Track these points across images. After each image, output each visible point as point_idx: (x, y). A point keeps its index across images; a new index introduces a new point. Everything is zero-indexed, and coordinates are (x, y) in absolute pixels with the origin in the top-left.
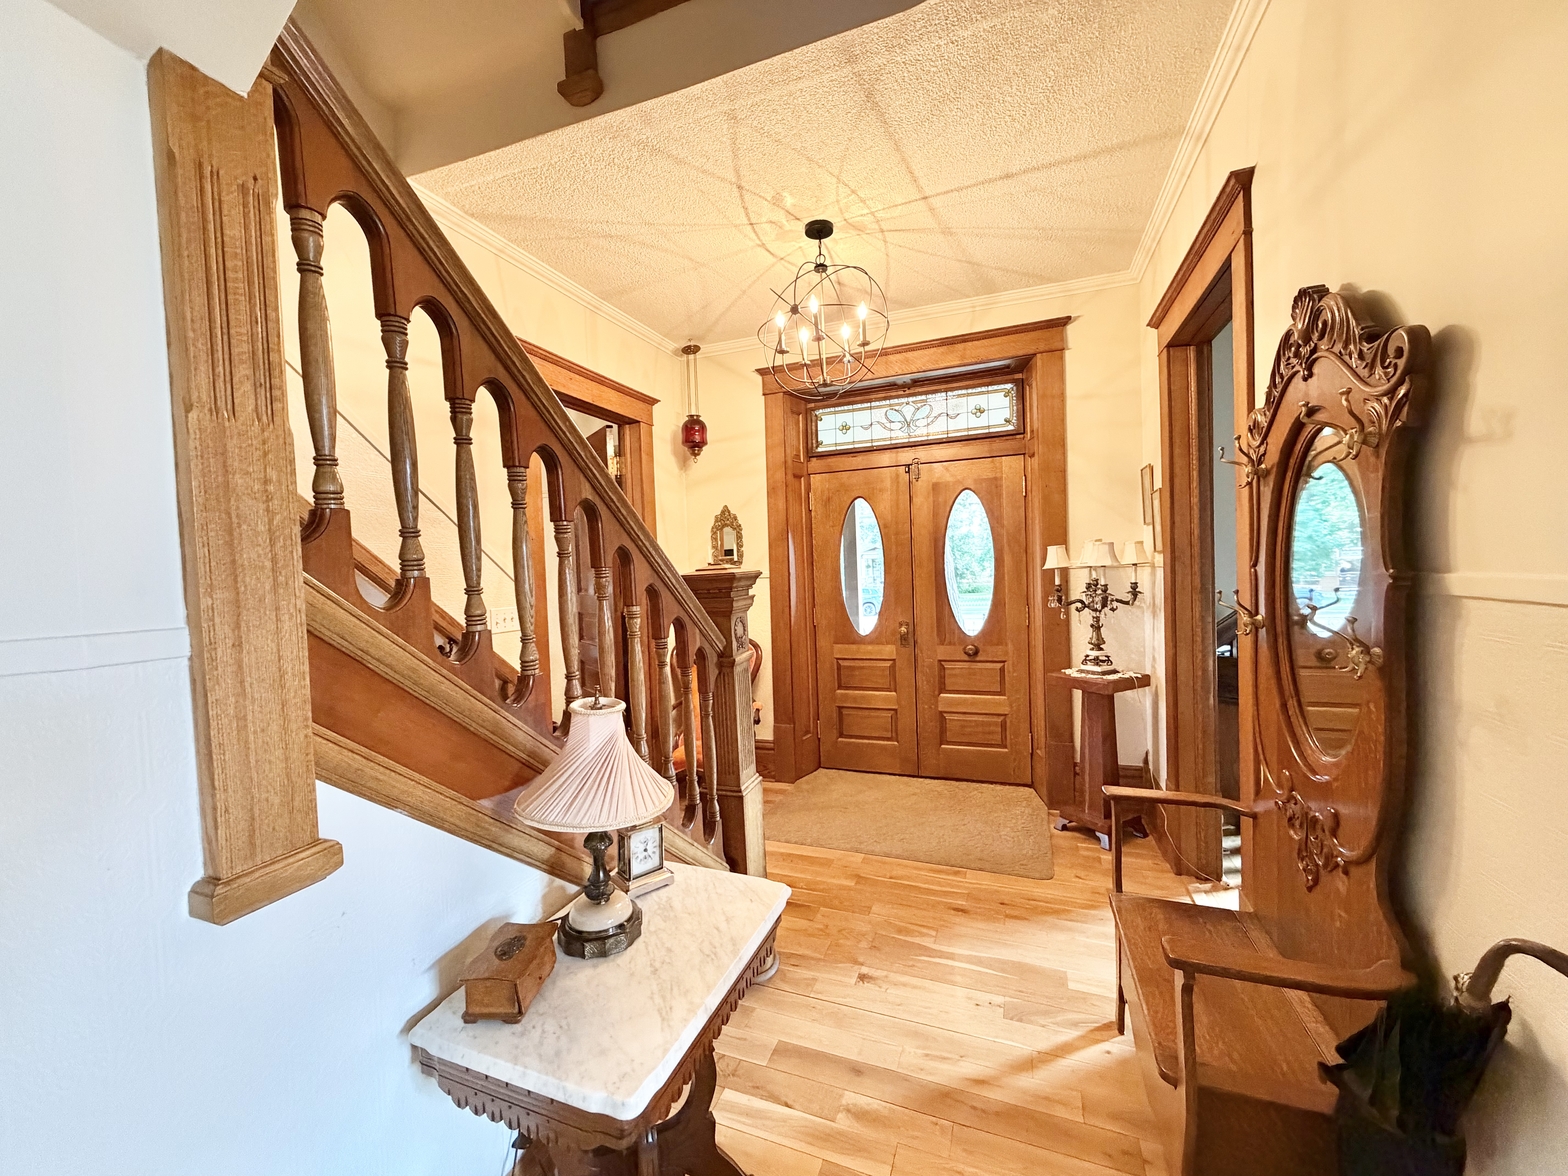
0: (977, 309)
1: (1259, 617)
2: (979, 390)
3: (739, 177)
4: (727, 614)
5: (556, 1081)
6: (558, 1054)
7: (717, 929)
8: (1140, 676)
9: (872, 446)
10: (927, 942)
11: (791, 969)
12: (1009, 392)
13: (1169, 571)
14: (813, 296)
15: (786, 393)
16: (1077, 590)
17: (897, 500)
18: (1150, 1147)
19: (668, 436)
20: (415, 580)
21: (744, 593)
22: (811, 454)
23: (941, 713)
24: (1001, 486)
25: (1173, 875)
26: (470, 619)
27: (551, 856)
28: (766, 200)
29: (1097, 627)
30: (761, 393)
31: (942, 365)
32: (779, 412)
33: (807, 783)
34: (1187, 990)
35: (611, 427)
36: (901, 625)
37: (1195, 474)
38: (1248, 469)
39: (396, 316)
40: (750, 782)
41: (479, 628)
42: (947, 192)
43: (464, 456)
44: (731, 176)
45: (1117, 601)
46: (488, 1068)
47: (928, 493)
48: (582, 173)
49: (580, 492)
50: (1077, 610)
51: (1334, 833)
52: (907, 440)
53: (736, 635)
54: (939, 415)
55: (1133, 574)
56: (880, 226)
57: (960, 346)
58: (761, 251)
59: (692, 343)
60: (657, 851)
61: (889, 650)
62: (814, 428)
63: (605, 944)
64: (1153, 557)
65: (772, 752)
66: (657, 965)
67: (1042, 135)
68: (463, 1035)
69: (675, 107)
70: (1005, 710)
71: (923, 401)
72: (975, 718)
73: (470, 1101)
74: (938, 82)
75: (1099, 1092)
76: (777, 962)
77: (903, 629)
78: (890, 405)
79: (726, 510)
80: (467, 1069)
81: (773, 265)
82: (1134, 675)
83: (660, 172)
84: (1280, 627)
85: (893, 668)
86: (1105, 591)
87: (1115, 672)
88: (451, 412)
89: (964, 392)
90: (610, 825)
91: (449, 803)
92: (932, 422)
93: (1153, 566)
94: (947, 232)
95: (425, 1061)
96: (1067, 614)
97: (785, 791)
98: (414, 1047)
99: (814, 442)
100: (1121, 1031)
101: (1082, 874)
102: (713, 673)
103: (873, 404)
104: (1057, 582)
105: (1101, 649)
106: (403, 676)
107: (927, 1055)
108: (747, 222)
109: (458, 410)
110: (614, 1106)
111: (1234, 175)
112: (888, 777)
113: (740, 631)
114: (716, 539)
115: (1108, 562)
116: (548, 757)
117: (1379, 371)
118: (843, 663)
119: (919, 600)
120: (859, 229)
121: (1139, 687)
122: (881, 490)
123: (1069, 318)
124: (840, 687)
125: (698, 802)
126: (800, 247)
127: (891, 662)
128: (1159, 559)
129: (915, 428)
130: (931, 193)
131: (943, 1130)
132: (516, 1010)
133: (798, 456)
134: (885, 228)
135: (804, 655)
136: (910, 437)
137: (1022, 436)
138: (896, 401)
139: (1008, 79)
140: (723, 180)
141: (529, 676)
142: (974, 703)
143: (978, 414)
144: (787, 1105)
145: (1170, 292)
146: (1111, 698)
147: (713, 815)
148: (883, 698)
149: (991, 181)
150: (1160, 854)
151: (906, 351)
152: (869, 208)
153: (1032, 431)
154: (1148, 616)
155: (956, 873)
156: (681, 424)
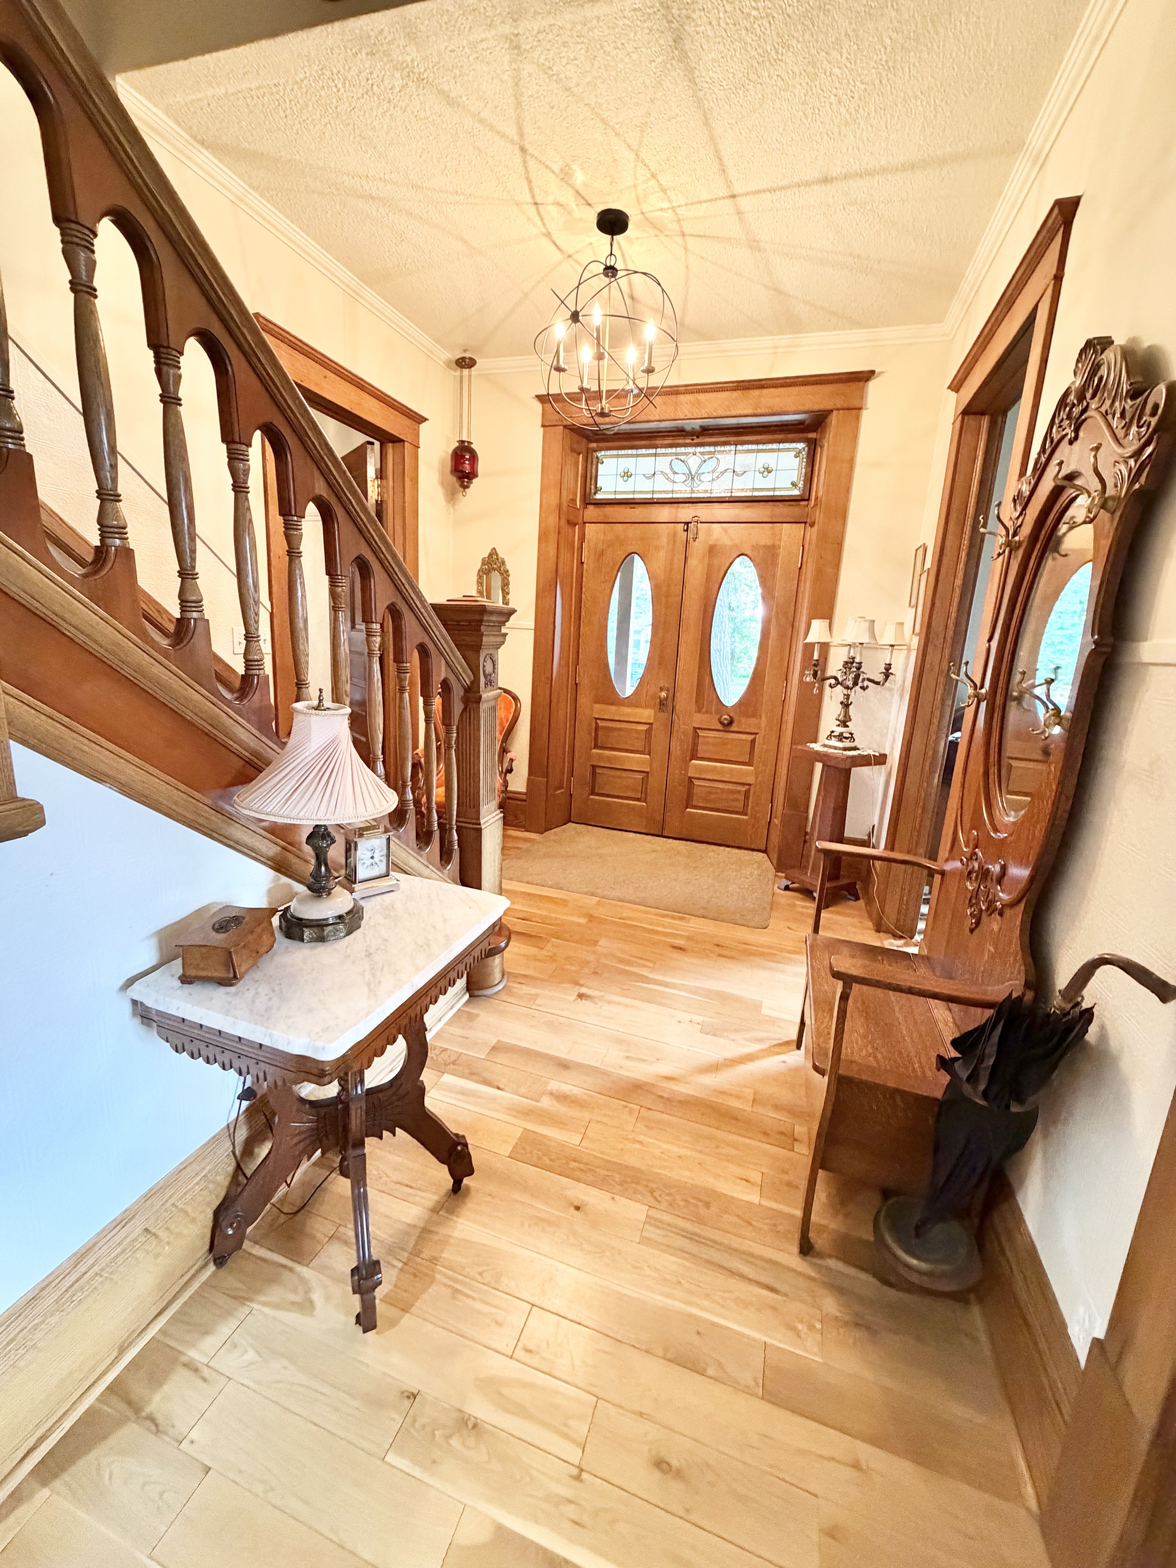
0: (779, 350)
1: (983, 691)
2: (770, 446)
3: (521, 135)
4: (477, 648)
5: (263, 1029)
6: (269, 1009)
7: (434, 927)
8: (877, 754)
9: (653, 499)
10: (645, 972)
11: (516, 985)
12: (800, 452)
13: (921, 653)
14: (597, 304)
15: (565, 427)
16: (835, 666)
17: (672, 560)
18: (800, 1130)
19: (436, 464)
20: (116, 550)
21: (496, 629)
22: (588, 501)
23: (690, 778)
24: (778, 555)
25: (874, 932)
26: (184, 604)
27: (277, 854)
28: (553, 172)
29: (846, 705)
30: (540, 424)
31: (734, 413)
32: (557, 448)
33: (556, 834)
34: (844, 997)
35: (372, 443)
36: (662, 689)
37: (964, 554)
38: (1002, 540)
39: (78, 223)
40: (490, 817)
41: (195, 615)
42: (758, 192)
43: (173, 419)
44: (512, 132)
45: (869, 680)
46: (201, 1018)
47: (704, 557)
48: (334, 101)
49: (314, 487)
50: (830, 686)
51: (999, 881)
52: (689, 495)
53: (484, 671)
54: (726, 470)
55: (889, 655)
56: (681, 227)
57: (756, 392)
58: (544, 240)
59: (467, 355)
60: (384, 859)
61: (647, 714)
62: (594, 471)
63: (323, 930)
64: (911, 639)
65: (524, 803)
66: (372, 950)
67: (870, 129)
68: (179, 992)
69: (445, 18)
70: (751, 780)
71: (710, 453)
72: (721, 785)
73: (186, 1047)
74: (758, 32)
75: (770, 1090)
76: (505, 981)
77: (663, 694)
78: (676, 454)
79: (493, 553)
80: (183, 1020)
81: (559, 263)
82: (872, 753)
83: (428, 113)
84: (999, 700)
85: (648, 732)
86: (859, 668)
87: (855, 749)
88: (155, 362)
89: (754, 447)
90: (328, 819)
91: (164, 787)
92: (718, 477)
93: (909, 650)
94: (754, 245)
95: (144, 1014)
96: (821, 690)
97: (534, 840)
98: (135, 1002)
99: (593, 487)
100: (799, 1047)
101: (794, 926)
102: (457, 708)
103: (659, 451)
104: (816, 657)
105: (847, 726)
106: (107, 650)
107: (627, 1057)
108: (530, 200)
109: (163, 361)
110: (316, 1049)
111: (1059, 203)
112: (632, 835)
113: (489, 668)
114: (481, 584)
115: (865, 639)
116: (271, 757)
117: (1134, 429)
118: (601, 724)
119: (681, 668)
120: (657, 227)
121: (875, 765)
122: (657, 548)
123: (872, 372)
124: (596, 746)
125: (436, 828)
126: (591, 244)
127: (648, 726)
128: (915, 642)
129: (699, 483)
130: (740, 191)
131: (631, 1112)
132: (232, 975)
133: (574, 500)
134: (686, 231)
135: (562, 712)
136: (693, 492)
137: (805, 503)
138: (683, 450)
139: (838, 41)
140: (503, 136)
141: (253, 675)
142: (721, 771)
143: (766, 473)
144: (499, 1088)
145: (975, 348)
146: (848, 773)
147: (451, 842)
148: (637, 760)
149: (808, 184)
150: (865, 914)
151: (699, 391)
152: (670, 201)
153: (816, 498)
154: (896, 697)
155: (681, 919)
156: (450, 452)
